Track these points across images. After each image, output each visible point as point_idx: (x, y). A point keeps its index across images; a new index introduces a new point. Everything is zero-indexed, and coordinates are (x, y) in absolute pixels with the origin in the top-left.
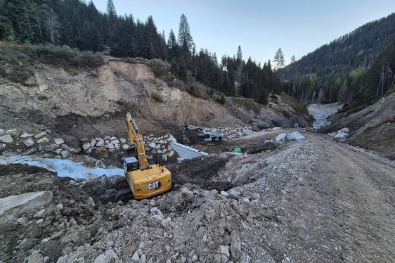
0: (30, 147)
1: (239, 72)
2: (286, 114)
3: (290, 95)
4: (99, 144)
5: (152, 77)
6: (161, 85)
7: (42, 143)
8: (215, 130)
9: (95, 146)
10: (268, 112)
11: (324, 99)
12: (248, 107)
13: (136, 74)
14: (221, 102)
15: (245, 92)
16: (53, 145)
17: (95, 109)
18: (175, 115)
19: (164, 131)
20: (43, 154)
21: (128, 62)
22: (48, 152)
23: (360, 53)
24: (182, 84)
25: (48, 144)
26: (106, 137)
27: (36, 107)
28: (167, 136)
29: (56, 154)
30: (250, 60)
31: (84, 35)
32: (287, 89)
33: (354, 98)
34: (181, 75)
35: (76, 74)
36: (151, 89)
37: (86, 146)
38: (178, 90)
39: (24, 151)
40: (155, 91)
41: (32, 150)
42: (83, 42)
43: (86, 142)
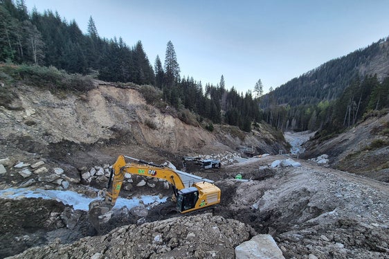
0: (27, 178)
1: (223, 101)
2: (267, 142)
3: (269, 123)
4: (99, 173)
5: (144, 103)
6: (154, 111)
7: (40, 173)
8: (208, 157)
9: (95, 175)
10: (252, 140)
11: (297, 128)
12: (234, 134)
13: (127, 100)
14: (210, 129)
15: (230, 119)
16: (53, 176)
17: (89, 136)
18: (169, 142)
19: (162, 158)
20: (43, 185)
21: (119, 87)
22: (48, 183)
23: (325, 86)
24: (175, 111)
25: (48, 174)
26: (105, 166)
27: (25, 133)
28: (166, 164)
29: (57, 185)
30: (233, 89)
31: (68, 56)
32: (266, 117)
33: (324, 128)
34: (173, 102)
35: (64, 98)
36: (144, 116)
37: (86, 176)
38: (171, 117)
39: (20, 183)
40: (148, 117)
41: (30, 181)
42: (67, 64)
43: (85, 171)
